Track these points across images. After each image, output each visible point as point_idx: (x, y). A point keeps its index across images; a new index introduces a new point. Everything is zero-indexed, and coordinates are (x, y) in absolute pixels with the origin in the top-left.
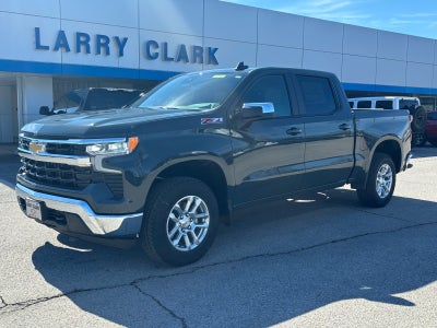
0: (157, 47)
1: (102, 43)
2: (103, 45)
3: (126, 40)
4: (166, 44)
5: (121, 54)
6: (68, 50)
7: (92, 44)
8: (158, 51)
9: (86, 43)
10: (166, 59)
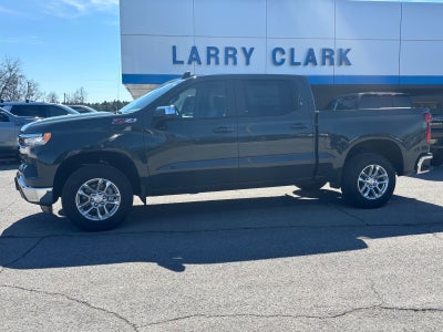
0: (283, 53)
1: (231, 54)
2: (231, 56)
3: (252, 49)
4: (292, 50)
5: (248, 63)
6: (200, 63)
7: (221, 56)
8: (284, 57)
9: (216, 56)
10: (293, 63)
